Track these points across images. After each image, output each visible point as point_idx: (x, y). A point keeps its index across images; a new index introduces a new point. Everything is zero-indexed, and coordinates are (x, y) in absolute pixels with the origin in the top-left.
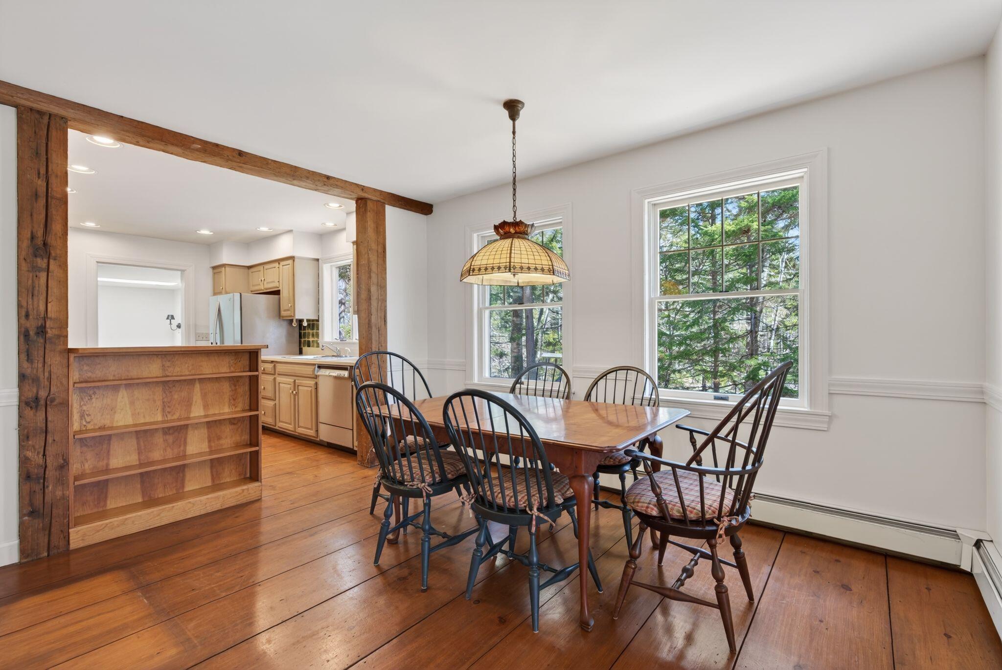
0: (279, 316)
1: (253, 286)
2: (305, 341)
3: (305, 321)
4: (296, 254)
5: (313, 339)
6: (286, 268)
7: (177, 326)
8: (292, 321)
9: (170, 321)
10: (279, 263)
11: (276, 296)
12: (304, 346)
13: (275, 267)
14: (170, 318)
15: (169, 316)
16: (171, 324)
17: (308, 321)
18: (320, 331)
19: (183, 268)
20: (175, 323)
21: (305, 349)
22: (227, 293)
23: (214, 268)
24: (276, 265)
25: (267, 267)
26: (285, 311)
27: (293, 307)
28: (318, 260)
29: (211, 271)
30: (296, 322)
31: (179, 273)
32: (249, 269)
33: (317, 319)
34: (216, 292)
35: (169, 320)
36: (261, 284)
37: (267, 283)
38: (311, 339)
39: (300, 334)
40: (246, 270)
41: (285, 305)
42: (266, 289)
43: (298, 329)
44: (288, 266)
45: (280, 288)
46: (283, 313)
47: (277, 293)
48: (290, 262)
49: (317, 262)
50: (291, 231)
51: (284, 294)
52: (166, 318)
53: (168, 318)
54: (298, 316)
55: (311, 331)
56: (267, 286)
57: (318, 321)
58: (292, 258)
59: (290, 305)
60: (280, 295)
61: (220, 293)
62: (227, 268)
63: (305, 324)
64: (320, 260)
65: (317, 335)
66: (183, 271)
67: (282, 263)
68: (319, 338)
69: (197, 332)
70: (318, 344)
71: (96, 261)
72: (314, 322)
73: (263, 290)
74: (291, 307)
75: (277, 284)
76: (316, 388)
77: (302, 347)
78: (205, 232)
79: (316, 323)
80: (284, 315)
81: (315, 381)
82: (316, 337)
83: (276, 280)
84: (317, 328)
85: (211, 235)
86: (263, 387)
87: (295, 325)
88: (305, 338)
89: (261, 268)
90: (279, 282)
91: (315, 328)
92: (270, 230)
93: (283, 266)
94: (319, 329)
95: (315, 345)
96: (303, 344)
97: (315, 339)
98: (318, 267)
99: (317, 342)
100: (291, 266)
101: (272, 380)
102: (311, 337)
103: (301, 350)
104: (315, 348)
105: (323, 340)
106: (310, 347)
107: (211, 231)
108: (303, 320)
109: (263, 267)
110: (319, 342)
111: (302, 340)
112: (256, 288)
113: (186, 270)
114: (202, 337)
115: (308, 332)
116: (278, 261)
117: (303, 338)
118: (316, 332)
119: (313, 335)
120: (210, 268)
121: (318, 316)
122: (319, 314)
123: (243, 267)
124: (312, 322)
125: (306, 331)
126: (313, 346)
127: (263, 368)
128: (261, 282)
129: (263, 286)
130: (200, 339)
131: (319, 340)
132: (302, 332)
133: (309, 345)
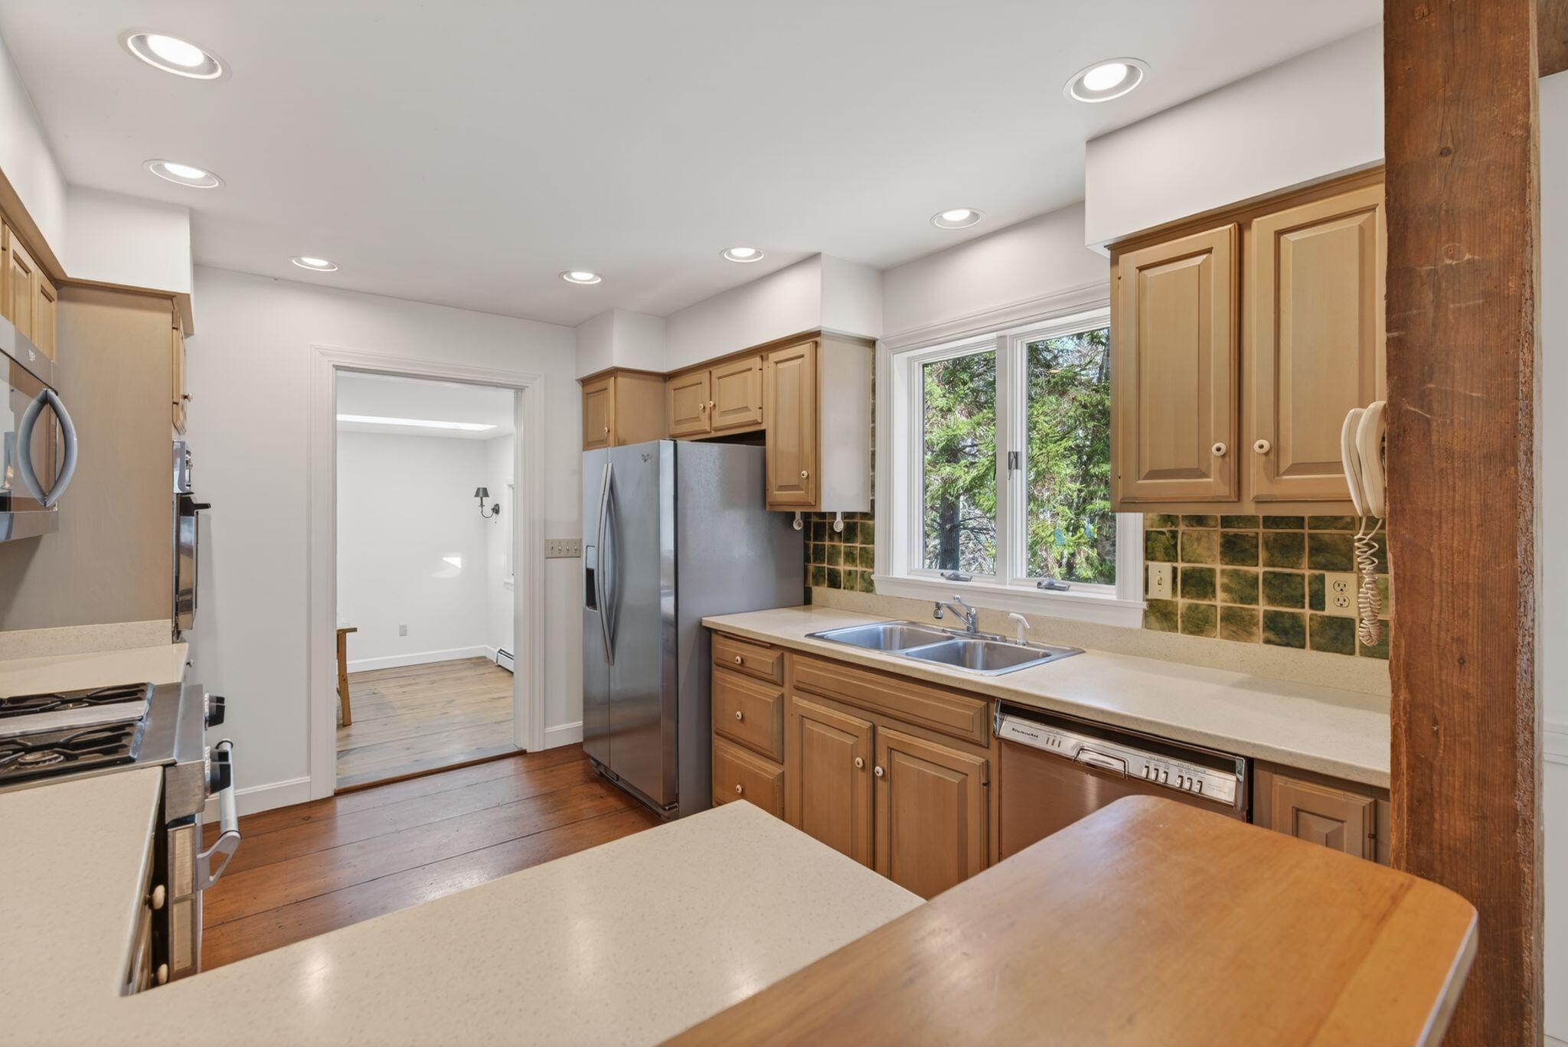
0: (761, 502)
1: (678, 422)
2: (820, 570)
3: (839, 518)
4: (827, 325)
5: (849, 568)
6: (790, 370)
7: (493, 509)
8: (791, 516)
9: (482, 498)
10: (764, 359)
11: (752, 448)
12: (817, 584)
13: (750, 369)
14: (481, 495)
15: (479, 489)
16: (482, 505)
17: (848, 516)
18: (878, 547)
19: (520, 382)
20: (489, 503)
21: (820, 592)
22: (620, 443)
23: (585, 382)
24: (755, 362)
25: (718, 371)
26: (781, 488)
27: (812, 479)
28: (871, 343)
29: (578, 390)
31: (511, 393)
32: (665, 381)
33: (867, 509)
34: (590, 440)
35: (479, 498)
36: (705, 417)
37: (724, 413)
38: (842, 567)
39: (806, 547)
40: (658, 385)
41: (782, 472)
42: (716, 430)
44: (799, 361)
45: (768, 426)
46: (777, 495)
47: (756, 438)
48: (805, 348)
49: (868, 350)
50: (813, 258)
51: (782, 441)
52: (474, 494)
53: (477, 495)
54: (822, 504)
55: (842, 546)
56: (719, 421)
57: (870, 515)
58: (812, 337)
59: (802, 473)
60: (765, 445)
61: (602, 443)
62: (619, 379)
63: (839, 526)
64: (878, 344)
65: (868, 559)
66: (519, 390)
67: (774, 356)
68: (872, 567)
69: (548, 538)
70: (871, 583)
71: (334, 366)
72: (861, 519)
73: (709, 433)
74: (806, 481)
75: (753, 415)
76: (987, 784)
77: (810, 589)
78: (582, 277)
79: (863, 521)
80: (779, 500)
81: (984, 758)
82: (861, 563)
83: (753, 403)
84: (869, 538)
85: (597, 284)
86: (739, 713)
87: (799, 525)
88: (823, 561)
89: (704, 376)
90: (760, 410)
91: (860, 538)
92: (758, 254)
93: (777, 363)
94: (873, 543)
95: (858, 586)
96: (814, 577)
97: (857, 566)
98: (874, 368)
99: (866, 576)
100: (807, 361)
101: (771, 701)
102: (842, 560)
103: (807, 600)
104: (857, 596)
105: (889, 574)
106: (840, 587)
107: (598, 274)
108: (834, 515)
109: (710, 372)
110: (872, 577)
111: (812, 567)
112: (686, 428)
113: (527, 387)
114: (560, 550)
115: (833, 546)
116: (762, 351)
117: (815, 561)
118: (861, 548)
119: (850, 557)
120: (576, 383)
121: (873, 502)
122: (873, 495)
123: (653, 377)
124: (858, 520)
125: (827, 543)
126: (852, 588)
127: (738, 658)
128: (704, 412)
129: (707, 422)
130: (553, 555)
131: (873, 573)
132: (812, 546)
133: (834, 582)
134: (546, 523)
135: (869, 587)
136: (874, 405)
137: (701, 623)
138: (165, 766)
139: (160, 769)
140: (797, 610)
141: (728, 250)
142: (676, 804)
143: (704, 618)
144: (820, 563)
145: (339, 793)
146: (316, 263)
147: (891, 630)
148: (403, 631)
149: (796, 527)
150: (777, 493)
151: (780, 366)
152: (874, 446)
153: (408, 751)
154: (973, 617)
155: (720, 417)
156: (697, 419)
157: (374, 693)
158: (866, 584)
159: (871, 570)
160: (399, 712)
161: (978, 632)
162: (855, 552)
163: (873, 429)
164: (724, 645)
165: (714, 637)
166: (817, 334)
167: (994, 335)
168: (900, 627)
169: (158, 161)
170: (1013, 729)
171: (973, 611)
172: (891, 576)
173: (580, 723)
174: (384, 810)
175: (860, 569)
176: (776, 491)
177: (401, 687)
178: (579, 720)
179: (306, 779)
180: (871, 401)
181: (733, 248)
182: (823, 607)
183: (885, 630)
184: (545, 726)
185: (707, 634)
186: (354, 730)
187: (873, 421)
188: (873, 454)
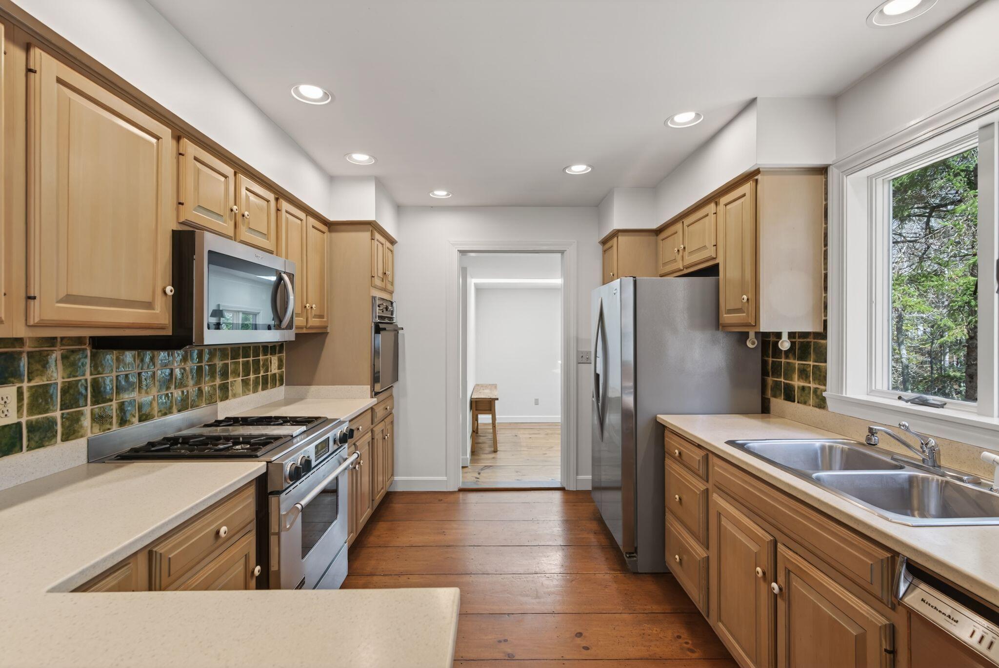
0: (717, 324)
1: (665, 264)
2: (777, 384)
3: (785, 337)
4: (765, 162)
5: (802, 384)
6: (736, 208)
8: (745, 335)
10: (717, 204)
11: (709, 280)
12: (775, 396)
13: (707, 215)
17: (791, 335)
18: (829, 365)
21: (778, 403)
23: (603, 241)
24: (711, 207)
25: (688, 221)
26: (729, 311)
27: (752, 303)
28: (823, 171)
29: (599, 247)
30: (756, 337)
32: (656, 235)
33: (819, 329)
34: (605, 283)
36: (679, 257)
37: (691, 253)
38: (797, 383)
39: (764, 363)
40: (653, 238)
41: (728, 300)
42: (687, 267)
43: (760, 354)
45: (720, 260)
46: (727, 318)
47: (712, 271)
48: (747, 188)
49: (820, 178)
50: (753, 101)
51: (730, 272)
54: (765, 326)
55: (797, 363)
56: (690, 259)
57: (823, 335)
58: (751, 176)
59: (745, 297)
60: (719, 276)
62: (621, 238)
63: (785, 344)
64: (830, 169)
65: (821, 377)
66: (563, 252)
67: (724, 200)
68: (825, 385)
69: (580, 350)
70: (824, 400)
71: (458, 250)
72: (814, 338)
73: (682, 270)
74: (747, 304)
75: (710, 252)
76: (893, 652)
77: (769, 399)
78: (579, 169)
79: (816, 340)
80: (728, 321)
81: (887, 619)
82: (814, 380)
83: (709, 242)
84: (822, 356)
85: (589, 172)
86: (677, 496)
87: (753, 343)
88: (779, 376)
89: (678, 227)
90: (715, 247)
91: (812, 356)
92: (698, 116)
93: (726, 205)
94: (826, 362)
95: (811, 402)
96: (772, 390)
97: (810, 383)
98: (826, 194)
99: (819, 393)
100: (748, 201)
101: (698, 493)
102: (796, 376)
103: (765, 409)
104: (809, 411)
105: (842, 394)
106: (794, 401)
107: (589, 166)
108: (779, 335)
109: (683, 222)
110: (824, 394)
111: (770, 380)
112: (669, 268)
113: (566, 250)
114: (587, 358)
115: (788, 363)
116: (714, 198)
117: (773, 375)
118: (814, 366)
119: (803, 373)
120: (599, 244)
121: (825, 322)
122: (826, 315)
123: (647, 233)
124: (810, 339)
125: (783, 360)
126: (805, 403)
127: (677, 451)
128: (678, 254)
129: (681, 262)
130: (583, 362)
131: (825, 391)
132: (770, 362)
133: (789, 396)
134: (577, 340)
135: (821, 403)
136: (826, 229)
137: (656, 420)
138: (268, 462)
139: (265, 463)
140: (749, 417)
141: (671, 118)
142: (635, 555)
143: (658, 416)
144: (777, 378)
145: (461, 490)
146: (441, 194)
147: (831, 448)
148: (537, 402)
149: (749, 345)
150: (725, 315)
151: (729, 207)
152: (826, 269)
153: (516, 473)
154: (932, 449)
155: (688, 257)
156: (675, 260)
157: (516, 436)
158: (817, 401)
159: (822, 387)
160: (522, 449)
161: (940, 467)
162: (808, 370)
163: (826, 252)
164: (671, 439)
165: (667, 433)
166: (757, 172)
167: (974, 126)
168: (841, 446)
169: (348, 154)
170: (922, 600)
171: (932, 442)
172: (844, 395)
173: (590, 477)
174: (475, 505)
175: (812, 385)
176: (725, 314)
177: (530, 434)
178: (590, 475)
179: (445, 478)
180: (824, 225)
181: (676, 114)
182: (782, 417)
183: (823, 448)
184: (577, 474)
185: (661, 430)
186: (499, 455)
187: (826, 245)
188: (826, 276)
